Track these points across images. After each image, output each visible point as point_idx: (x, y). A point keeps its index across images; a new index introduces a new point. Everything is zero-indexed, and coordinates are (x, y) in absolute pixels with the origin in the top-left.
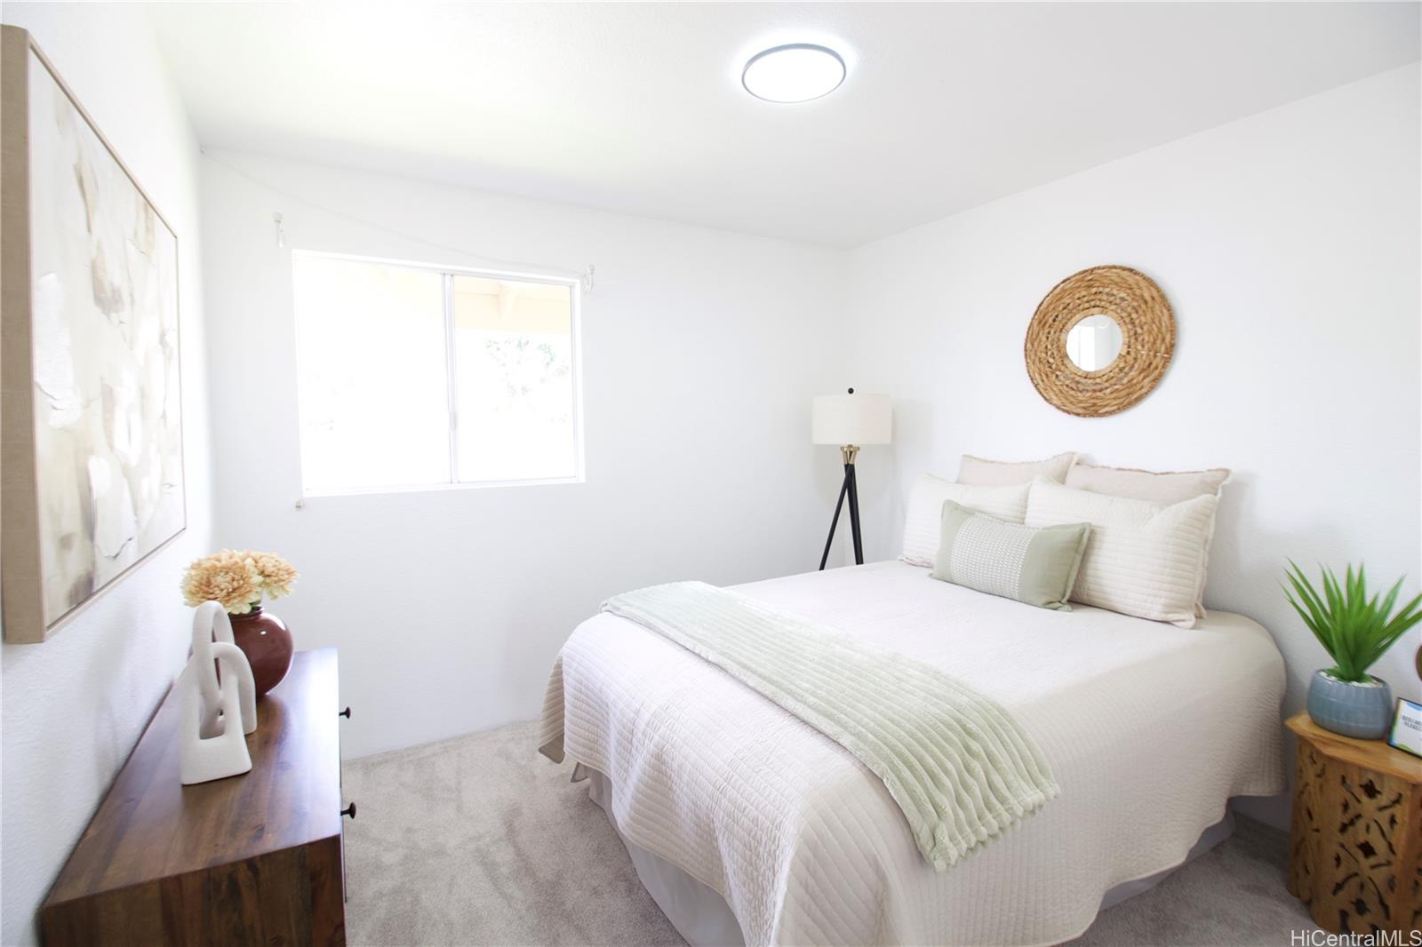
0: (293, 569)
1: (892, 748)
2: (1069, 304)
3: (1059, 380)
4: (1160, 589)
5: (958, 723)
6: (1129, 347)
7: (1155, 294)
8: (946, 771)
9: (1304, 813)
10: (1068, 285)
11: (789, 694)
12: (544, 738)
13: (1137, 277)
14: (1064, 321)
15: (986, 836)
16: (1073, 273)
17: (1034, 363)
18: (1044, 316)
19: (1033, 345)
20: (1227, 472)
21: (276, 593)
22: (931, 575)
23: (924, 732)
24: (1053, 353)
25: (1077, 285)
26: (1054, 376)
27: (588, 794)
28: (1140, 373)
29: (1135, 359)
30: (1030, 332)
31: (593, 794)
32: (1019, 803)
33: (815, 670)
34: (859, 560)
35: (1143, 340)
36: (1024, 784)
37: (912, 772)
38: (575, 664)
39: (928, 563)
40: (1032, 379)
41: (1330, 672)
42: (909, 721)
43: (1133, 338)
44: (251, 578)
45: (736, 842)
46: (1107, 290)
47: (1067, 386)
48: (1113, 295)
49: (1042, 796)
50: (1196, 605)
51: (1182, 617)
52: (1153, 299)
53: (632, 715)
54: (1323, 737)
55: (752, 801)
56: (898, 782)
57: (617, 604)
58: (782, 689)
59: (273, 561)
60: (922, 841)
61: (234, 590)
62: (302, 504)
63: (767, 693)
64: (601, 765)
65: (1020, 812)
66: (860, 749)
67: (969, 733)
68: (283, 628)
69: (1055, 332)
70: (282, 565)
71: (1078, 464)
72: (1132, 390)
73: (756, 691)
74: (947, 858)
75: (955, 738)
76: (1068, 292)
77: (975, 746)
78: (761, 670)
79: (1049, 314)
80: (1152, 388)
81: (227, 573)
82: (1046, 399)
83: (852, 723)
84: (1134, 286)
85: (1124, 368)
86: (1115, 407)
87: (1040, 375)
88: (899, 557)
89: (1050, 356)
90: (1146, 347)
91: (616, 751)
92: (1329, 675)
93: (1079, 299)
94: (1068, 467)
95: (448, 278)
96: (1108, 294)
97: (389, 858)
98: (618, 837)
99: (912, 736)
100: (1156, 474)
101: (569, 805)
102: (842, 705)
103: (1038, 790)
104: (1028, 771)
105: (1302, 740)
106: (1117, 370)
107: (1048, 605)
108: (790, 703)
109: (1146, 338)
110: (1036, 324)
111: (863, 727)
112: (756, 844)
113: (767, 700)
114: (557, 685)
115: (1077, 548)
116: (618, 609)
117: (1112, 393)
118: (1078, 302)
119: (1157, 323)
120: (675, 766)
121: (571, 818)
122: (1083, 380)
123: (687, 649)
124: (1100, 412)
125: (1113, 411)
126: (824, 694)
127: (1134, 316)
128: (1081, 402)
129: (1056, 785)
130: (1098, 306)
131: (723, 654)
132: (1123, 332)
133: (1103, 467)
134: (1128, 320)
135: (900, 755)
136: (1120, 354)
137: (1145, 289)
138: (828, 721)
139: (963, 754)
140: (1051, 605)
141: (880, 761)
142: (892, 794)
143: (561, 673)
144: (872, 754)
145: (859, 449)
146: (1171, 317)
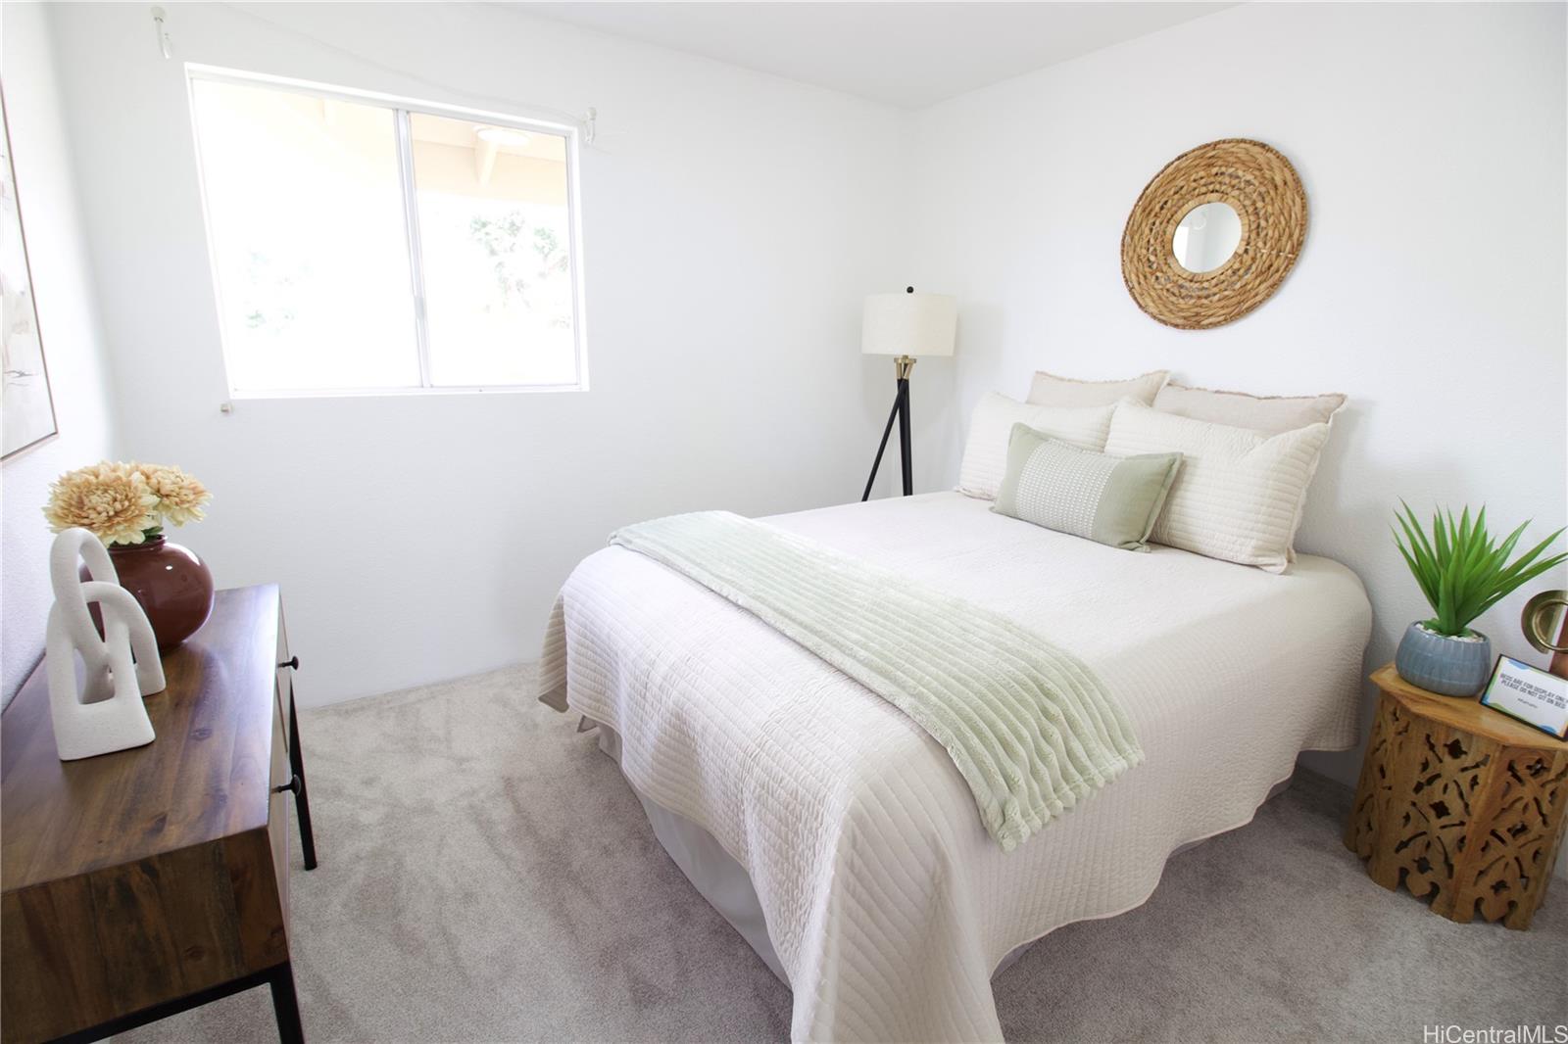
0: (201, 486)
1: (959, 712)
2: (1182, 188)
3: (1159, 284)
4: (1252, 530)
5: (1034, 682)
6: (1248, 244)
7: (1289, 178)
8: (1020, 738)
9: (1376, 769)
10: (1184, 163)
11: (835, 646)
12: (545, 686)
13: (1269, 155)
14: (1174, 209)
15: (1062, 810)
16: (1192, 148)
17: (1131, 261)
18: (1150, 203)
19: (1132, 238)
20: (1342, 398)
21: (180, 518)
22: (991, 509)
23: (996, 692)
24: (1155, 250)
25: (1195, 163)
26: (1154, 278)
27: (597, 744)
28: (1256, 277)
29: (1254, 259)
30: (1131, 223)
31: (603, 744)
32: (1100, 772)
33: (867, 619)
34: (908, 490)
35: (1267, 235)
36: (1108, 753)
37: (981, 740)
38: (578, 606)
39: (989, 495)
40: (1126, 281)
41: (1428, 625)
42: (978, 679)
43: (1254, 232)
44: (140, 497)
45: (770, 817)
46: (1231, 170)
47: (1168, 290)
48: (1238, 177)
49: (1125, 764)
50: (1288, 549)
51: (1273, 561)
52: (1285, 183)
53: (646, 666)
54: (1412, 694)
55: (789, 771)
56: (963, 751)
57: (628, 536)
58: (826, 641)
59: (173, 477)
60: (989, 816)
61: (117, 514)
62: (229, 408)
63: (808, 644)
64: (610, 719)
65: (1101, 783)
66: (920, 713)
67: (1047, 694)
68: (196, 560)
69: (1161, 224)
70: (186, 483)
71: (1169, 384)
72: (1245, 297)
73: (794, 641)
74: (1017, 835)
75: (1031, 700)
76: (1183, 172)
77: (1054, 709)
78: (801, 618)
79: (1157, 200)
80: (1269, 295)
81: (106, 491)
82: (1140, 306)
83: (912, 683)
84: (1265, 166)
85: (1239, 270)
86: (1222, 318)
87: (1138, 276)
88: (955, 488)
89: (1152, 254)
90: (1268, 245)
91: (628, 706)
92: (1426, 628)
93: (1195, 181)
94: (1158, 388)
95: (402, 114)
96: (1231, 176)
97: (367, 817)
98: (632, 791)
99: (982, 697)
100: (1259, 398)
101: (575, 756)
102: (898, 660)
103: (1120, 757)
104: (1110, 736)
105: (1387, 696)
106: (1230, 272)
107: (1125, 545)
108: (837, 657)
109: (1270, 233)
110: (1139, 211)
111: (924, 686)
112: (794, 819)
113: (807, 653)
114: (557, 628)
115: (1164, 481)
116: (630, 542)
117: (1219, 300)
118: (1194, 185)
119: (1286, 214)
120: (698, 728)
121: (578, 770)
122: (1187, 284)
123: (713, 591)
124: (1203, 323)
125: (1219, 322)
126: (878, 647)
127: (1260, 204)
128: (1182, 310)
129: (1141, 751)
130: (1217, 191)
131: (757, 598)
132: (1243, 225)
133: (1199, 389)
134: (1251, 210)
135: (967, 720)
136: (1236, 253)
137: (1277, 171)
138: (882, 679)
139: (1040, 719)
140: (1128, 545)
141: (944, 727)
142: (957, 765)
143: (563, 615)
144: (935, 719)
145: (915, 361)
146: (1304, 207)
